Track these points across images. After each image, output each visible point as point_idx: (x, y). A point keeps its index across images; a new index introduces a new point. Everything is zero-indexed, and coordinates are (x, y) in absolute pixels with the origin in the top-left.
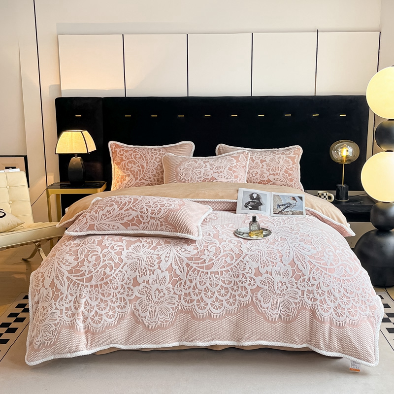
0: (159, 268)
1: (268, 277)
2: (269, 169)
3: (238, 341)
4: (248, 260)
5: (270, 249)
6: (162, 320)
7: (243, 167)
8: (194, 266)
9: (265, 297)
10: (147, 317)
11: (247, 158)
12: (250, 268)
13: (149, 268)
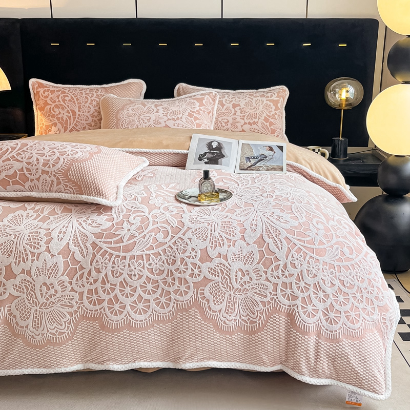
0: (48, 250)
1: (221, 264)
2: (244, 116)
3: (175, 361)
4: (191, 236)
5: (226, 220)
6: (54, 331)
7: (209, 113)
8: (104, 246)
9: (216, 294)
10: (30, 326)
11: (214, 101)
12: (193, 249)
13: (32, 250)
